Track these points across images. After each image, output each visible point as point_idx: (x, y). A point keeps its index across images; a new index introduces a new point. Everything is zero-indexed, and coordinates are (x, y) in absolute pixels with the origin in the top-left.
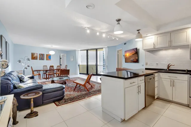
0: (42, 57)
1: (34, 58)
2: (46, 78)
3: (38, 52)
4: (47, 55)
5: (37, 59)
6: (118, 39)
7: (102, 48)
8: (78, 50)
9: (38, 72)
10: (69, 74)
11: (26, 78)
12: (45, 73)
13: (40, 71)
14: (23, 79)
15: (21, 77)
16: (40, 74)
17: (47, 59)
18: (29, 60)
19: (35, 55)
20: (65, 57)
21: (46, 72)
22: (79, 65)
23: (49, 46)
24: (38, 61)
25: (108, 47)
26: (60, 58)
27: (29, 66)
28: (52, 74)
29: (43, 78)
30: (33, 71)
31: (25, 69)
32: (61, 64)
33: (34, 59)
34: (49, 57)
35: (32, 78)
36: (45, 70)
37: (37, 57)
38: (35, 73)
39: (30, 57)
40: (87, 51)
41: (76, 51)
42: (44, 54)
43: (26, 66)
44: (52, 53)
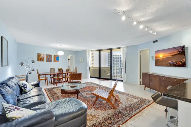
0: (49, 58)
1: (41, 59)
2: (54, 83)
3: (44, 53)
4: (54, 56)
5: (44, 61)
6: (155, 34)
7: (119, 48)
8: (89, 51)
9: (45, 76)
10: (80, 79)
11: (29, 86)
12: (52, 77)
13: (47, 75)
14: (25, 88)
15: (22, 86)
16: (47, 79)
17: (54, 61)
18: (34, 63)
19: (42, 56)
20: (74, 59)
21: (54, 76)
22: (89, 68)
23: (58, 46)
24: (45, 62)
25: (127, 47)
26: (68, 60)
27: (33, 70)
28: (61, 79)
29: (50, 83)
30: (39, 75)
31: (29, 74)
32: (69, 66)
33: (40, 61)
34: (57, 58)
35: (37, 85)
36: (52, 74)
37: (44, 58)
38: (42, 77)
39: (36, 59)
40: (100, 51)
41: (87, 51)
42: (51, 55)
43: (30, 70)
44: (61, 53)
